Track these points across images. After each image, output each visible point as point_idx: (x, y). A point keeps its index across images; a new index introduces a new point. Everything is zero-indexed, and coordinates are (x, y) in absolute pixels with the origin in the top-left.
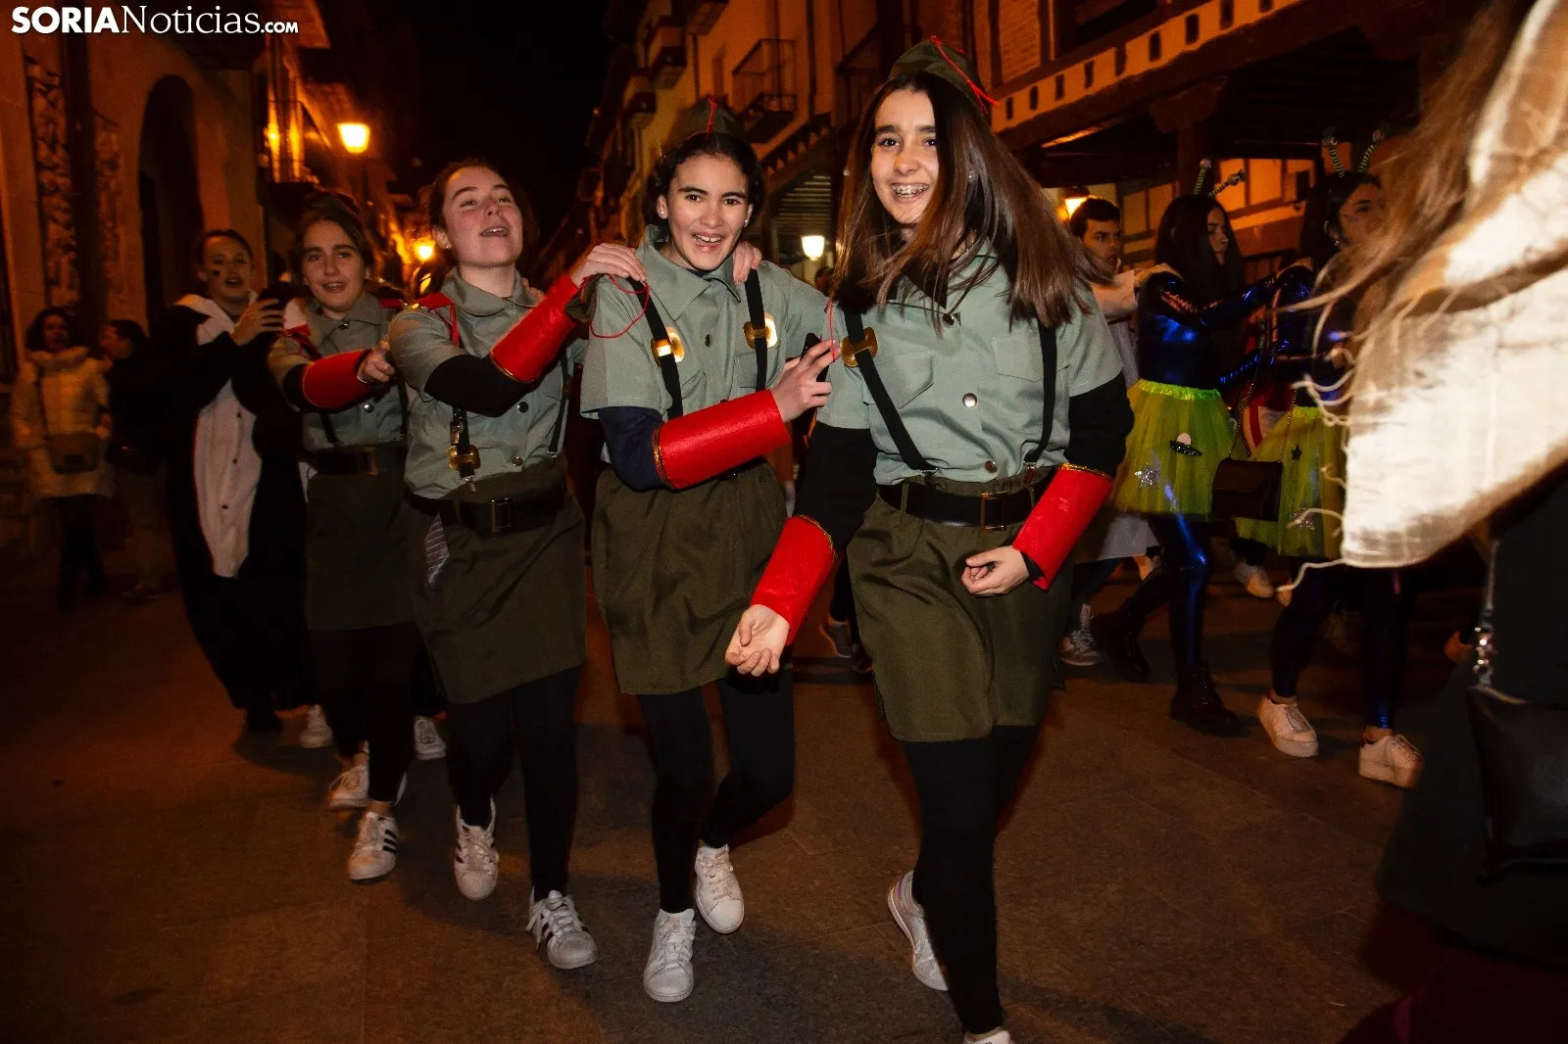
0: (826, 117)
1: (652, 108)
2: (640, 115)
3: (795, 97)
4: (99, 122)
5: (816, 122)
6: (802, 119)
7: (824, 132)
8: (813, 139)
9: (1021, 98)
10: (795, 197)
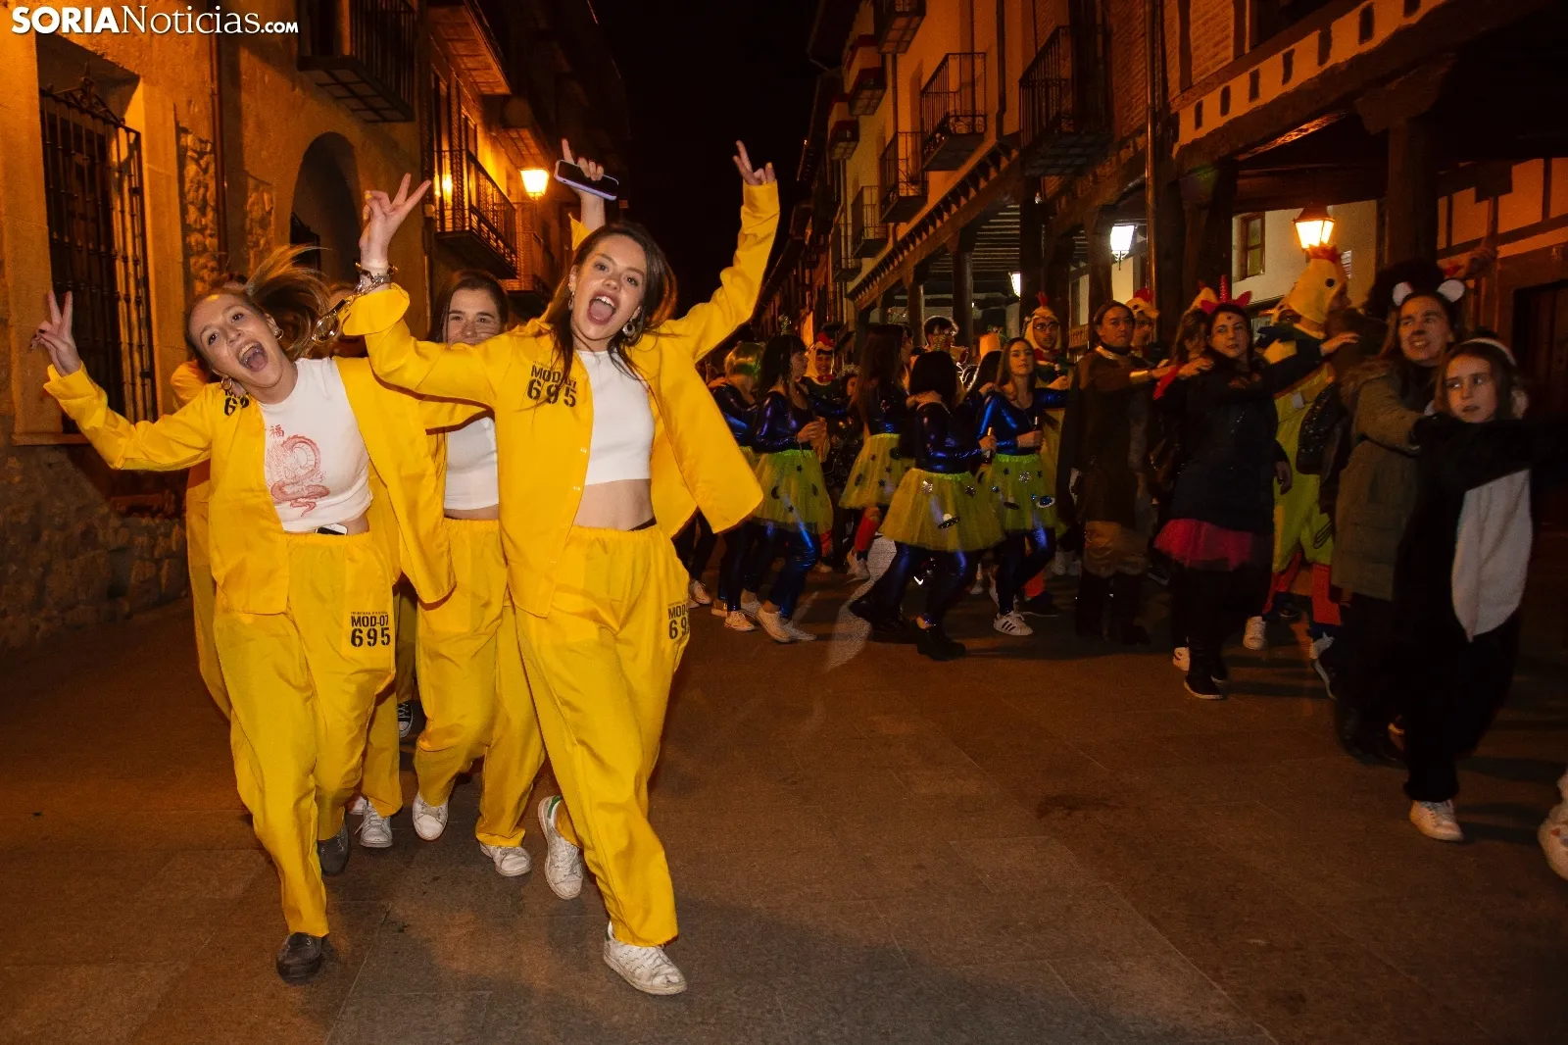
0: (1015, 136)
1: (855, 137)
2: (842, 144)
3: (985, 117)
4: (251, 183)
5: (1005, 144)
6: (991, 142)
7: (1015, 154)
8: (1004, 163)
9: (1212, 102)
10: (989, 230)
